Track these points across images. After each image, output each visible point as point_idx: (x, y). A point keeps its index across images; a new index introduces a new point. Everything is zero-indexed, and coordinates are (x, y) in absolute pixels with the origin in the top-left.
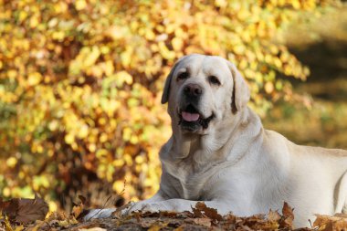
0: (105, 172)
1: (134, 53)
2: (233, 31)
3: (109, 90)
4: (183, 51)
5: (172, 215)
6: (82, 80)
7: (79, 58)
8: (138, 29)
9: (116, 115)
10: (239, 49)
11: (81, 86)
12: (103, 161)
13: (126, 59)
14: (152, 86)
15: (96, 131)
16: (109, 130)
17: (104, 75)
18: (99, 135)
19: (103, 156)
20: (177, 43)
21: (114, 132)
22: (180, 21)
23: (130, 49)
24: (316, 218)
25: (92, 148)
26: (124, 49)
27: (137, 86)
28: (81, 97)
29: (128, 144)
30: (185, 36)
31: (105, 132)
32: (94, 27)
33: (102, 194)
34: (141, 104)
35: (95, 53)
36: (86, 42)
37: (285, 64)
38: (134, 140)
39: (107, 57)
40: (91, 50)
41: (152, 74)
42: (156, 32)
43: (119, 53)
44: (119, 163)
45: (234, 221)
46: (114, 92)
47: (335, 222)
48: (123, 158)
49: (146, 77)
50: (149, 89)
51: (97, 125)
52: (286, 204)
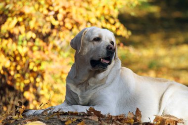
0: (20, 86)
1: (37, 22)
2: (90, 10)
3: (22, 41)
4: (63, 20)
5: (76, 114)
6: (7, 36)
7: (6, 24)
8: (39, 8)
9: (26, 55)
10: (93, 20)
11: (7, 39)
12: (18, 80)
13: (32, 24)
14: (46, 39)
15: (14, 64)
16: (21, 63)
17: (20, 33)
18: (16, 66)
19: (18, 78)
20: (60, 16)
21: (24, 64)
22: (61, 4)
23: (34, 19)
24: (155, 117)
25: (12, 73)
26: (31, 19)
27: (37, 40)
28: (7, 45)
29: (32, 71)
30: (65, 12)
31: (19, 64)
32: (14, 7)
33: (17, 98)
34: (39, 50)
35: (15, 21)
36: (9, 15)
37: (118, 29)
38: (35, 69)
39: (22, 23)
40: (13, 19)
41: (46, 33)
42: (49, 10)
43: (29, 21)
44: (27, 81)
45: (111, 118)
46: (25, 42)
47: (166, 120)
48: (29, 79)
49: (42, 35)
50: (44, 41)
51: (15, 60)
52: (138, 109)
